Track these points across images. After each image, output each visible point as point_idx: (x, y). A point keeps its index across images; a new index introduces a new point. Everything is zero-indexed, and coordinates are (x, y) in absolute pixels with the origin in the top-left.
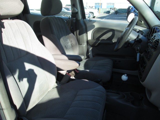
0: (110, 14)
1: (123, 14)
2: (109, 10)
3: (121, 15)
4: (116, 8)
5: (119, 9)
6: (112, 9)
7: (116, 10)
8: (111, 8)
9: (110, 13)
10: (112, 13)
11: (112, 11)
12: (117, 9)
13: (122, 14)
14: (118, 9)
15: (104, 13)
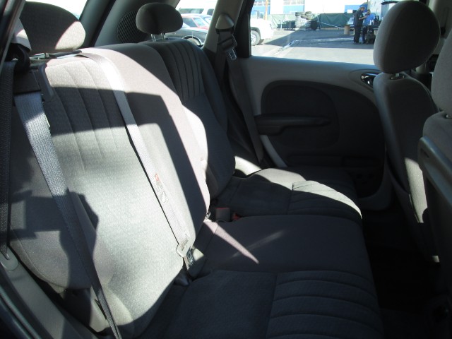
0: (296, 29)
1: (332, 29)
2: (292, 18)
3: (327, 31)
4: (313, 13)
5: (320, 16)
6: (300, 17)
7: (312, 18)
8: (297, 14)
9: (295, 27)
10: (302, 27)
11: (302, 22)
12: (314, 15)
13: (329, 29)
14: (316, 16)
15: (279, 27)
